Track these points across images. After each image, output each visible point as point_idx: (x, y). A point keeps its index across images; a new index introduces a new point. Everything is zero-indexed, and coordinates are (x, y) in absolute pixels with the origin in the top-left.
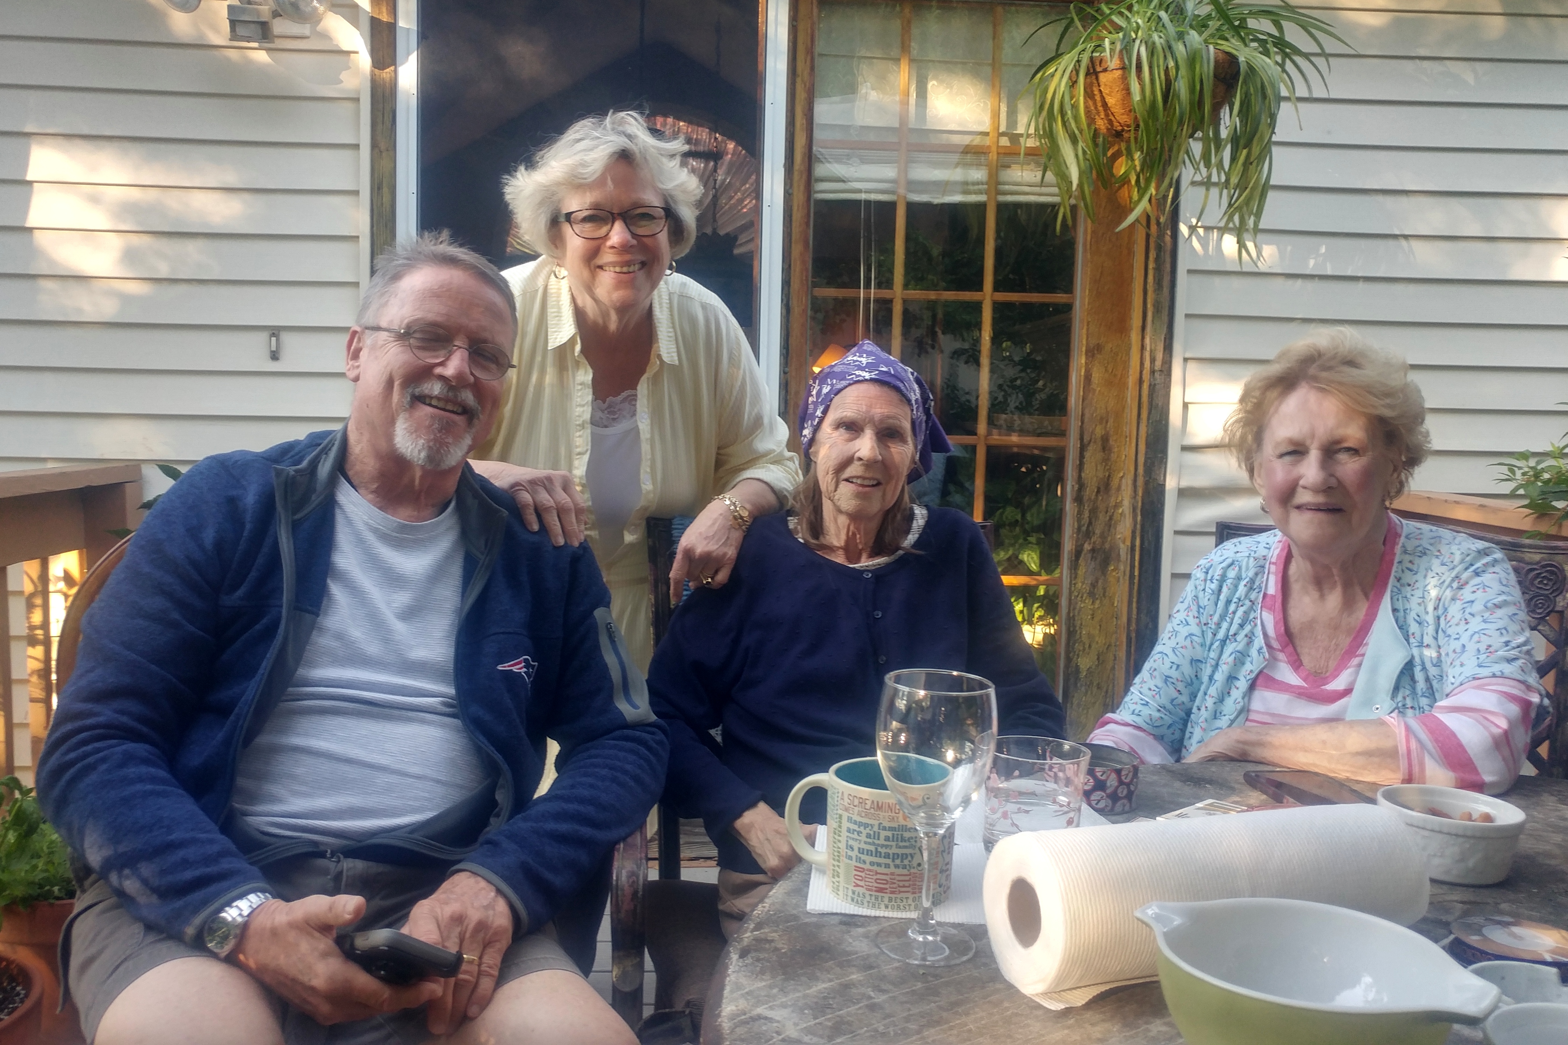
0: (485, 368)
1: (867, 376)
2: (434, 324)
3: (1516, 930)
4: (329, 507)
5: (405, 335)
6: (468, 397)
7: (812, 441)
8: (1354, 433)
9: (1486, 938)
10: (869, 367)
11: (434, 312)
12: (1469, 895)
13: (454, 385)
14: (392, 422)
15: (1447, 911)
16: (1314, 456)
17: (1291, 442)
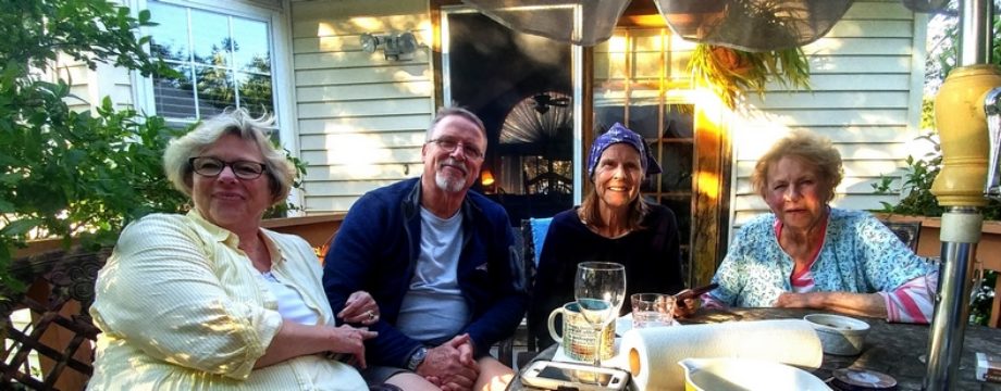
0: (470, 155)
1: (618, 140)
2: (450, 137)
3: (863, 374)
4: (419, 218)
5: (439, 141)
6: (463, 166)
7: (593, 173)
8: (809, 174)
9: (848, 378)
10: (618, 136)
11: (451, 132)
12: (843, 360)
13: (458, 160)
14: (435, 174)
15: (833, 366)
16: (791, 187)
17: (780, 181)
